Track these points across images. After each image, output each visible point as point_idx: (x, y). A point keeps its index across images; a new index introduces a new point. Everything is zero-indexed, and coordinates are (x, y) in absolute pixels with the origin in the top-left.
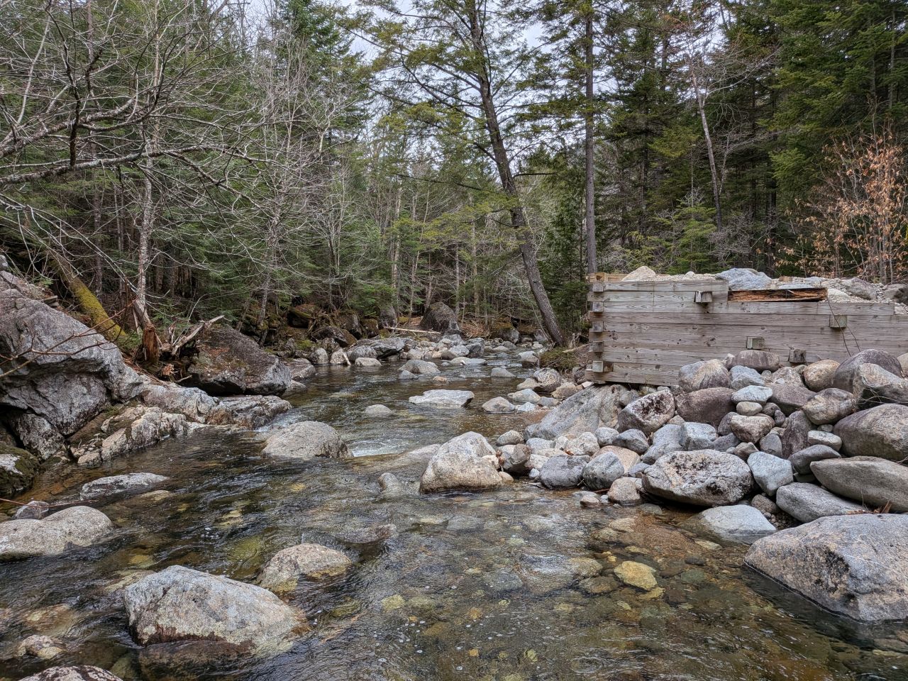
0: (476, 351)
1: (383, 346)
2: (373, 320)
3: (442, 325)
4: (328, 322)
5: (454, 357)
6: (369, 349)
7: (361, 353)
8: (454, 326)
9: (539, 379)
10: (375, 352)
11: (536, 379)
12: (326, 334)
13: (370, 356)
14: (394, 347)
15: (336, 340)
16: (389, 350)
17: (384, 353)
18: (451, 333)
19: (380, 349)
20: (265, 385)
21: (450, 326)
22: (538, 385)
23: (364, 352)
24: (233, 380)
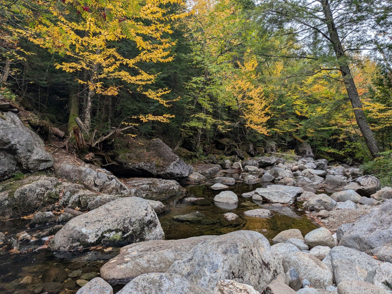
0: (321, 167)
1: (263, 160)
2: (261, 148)
3: (302, 152)
4: (236, 147)
5: (306, 168)
6: (255, 162)
7: (250, 164)
8: (309, 153)
9: (361, 183)
10: (258, 164)
11: (359, 183)
12: (234, 153)
13: (255, 165)
14: (270, 162)
15: (238, 156)
16: (267, 163)
17: (264, 164)
18: (307, 157)
19: (261, 162)
20: (168, 173)
21: (307, 153)
22: (361, 188)
23: (252, 163)
24: (145, 168)
